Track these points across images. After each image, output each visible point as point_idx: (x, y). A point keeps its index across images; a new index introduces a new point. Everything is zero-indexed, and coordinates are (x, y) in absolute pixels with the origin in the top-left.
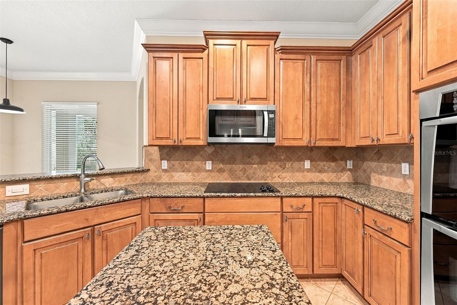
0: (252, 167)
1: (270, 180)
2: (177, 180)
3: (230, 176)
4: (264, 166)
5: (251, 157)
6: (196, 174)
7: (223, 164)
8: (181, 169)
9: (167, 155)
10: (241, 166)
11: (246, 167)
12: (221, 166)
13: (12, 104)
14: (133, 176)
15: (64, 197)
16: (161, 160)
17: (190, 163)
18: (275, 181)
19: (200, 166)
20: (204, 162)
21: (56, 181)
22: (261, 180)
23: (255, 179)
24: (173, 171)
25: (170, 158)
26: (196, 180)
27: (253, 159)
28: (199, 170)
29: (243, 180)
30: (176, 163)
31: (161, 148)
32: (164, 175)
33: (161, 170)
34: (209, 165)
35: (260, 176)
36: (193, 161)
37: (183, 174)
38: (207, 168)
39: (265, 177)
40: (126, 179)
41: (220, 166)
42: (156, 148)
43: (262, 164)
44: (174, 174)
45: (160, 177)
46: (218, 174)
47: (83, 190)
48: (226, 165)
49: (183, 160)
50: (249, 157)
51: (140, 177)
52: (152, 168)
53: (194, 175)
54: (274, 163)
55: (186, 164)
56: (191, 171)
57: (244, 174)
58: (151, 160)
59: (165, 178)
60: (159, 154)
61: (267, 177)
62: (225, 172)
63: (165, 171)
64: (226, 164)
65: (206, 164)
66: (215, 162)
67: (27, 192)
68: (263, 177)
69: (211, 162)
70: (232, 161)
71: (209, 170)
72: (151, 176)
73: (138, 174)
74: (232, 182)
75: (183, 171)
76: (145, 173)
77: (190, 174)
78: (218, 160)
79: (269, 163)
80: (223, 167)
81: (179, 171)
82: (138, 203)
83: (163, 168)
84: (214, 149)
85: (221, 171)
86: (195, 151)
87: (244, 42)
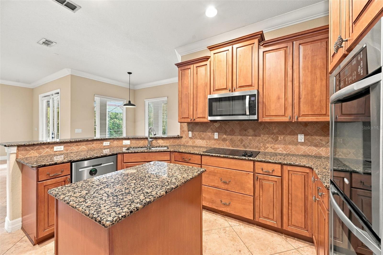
0: (248, 138)
1: (263, 149)
2: (197, 144)
3: (230, 144)
4: (258, 138)
5: (247, 131)
6: (208, 141)
7: (226, 135)
8: (200, 137)
9: (192, 128)
10: (239, 137)
11: (244, 138)
12: (225, 136)
14: (174, 140)
15: (141, 148)
16: (188, 131)
17: (205, 133)
18: (268, 150)
19: (211, 136)
20: (213, 133)
21: (139, 140)
22: (255, 149)
23: (251, 148)
24: (194, 139)
25: (193, 130)
26: (208, 145)
27: (248, 132)
28: (210, 139)
29: (241, 148)
30: (196, 133)
31: (189, 123)
32: (190, 141)
33: (188, 138)
34: (216, 136)
35: (254, 146)
36: (206, 132)
37: (200, 140)
38: (215, 138)
39: (258, 146)
40: (170, 142)
41: (224, 136)
42: (186, 124)
43: (256, 136)
44: (195, 140)
45: (188, 142)
46: (222, 142)
47: (149, 146)
48: (228, 136)
49: (201, 132)
50: (245, 131)
51: (178, 141)
52: (184, 136)
53: (207, 142)
54: (267, 135)
55: (202, 134)
56: (205, 139)
57: (241, 143)
58: (183, 131)
59: (190, 143)
60: (187, 127)
61: (261, 147)
62: (228, 141)
63: (191, 138)
64: (228, 135)
65: (214, 135)
66: (220, 134)
67: (129, 144)
68: (257, 147)
69: (217, 133)
70: (232, 133)
71: (216, 139)
72: (183, 140)
73: (176, 139)
74: (232, 148)
75: (201, 139)
76: (180, 139)
77: (205, 141)
78: (222, 132)
79: (262, 135)
80: (225, 137)
81: (199, 139)
82: (168, 154)
83: (189, 136)
84: (220, 124)
85: (224, 140)
86: (208, 125)
87: (235, 46)
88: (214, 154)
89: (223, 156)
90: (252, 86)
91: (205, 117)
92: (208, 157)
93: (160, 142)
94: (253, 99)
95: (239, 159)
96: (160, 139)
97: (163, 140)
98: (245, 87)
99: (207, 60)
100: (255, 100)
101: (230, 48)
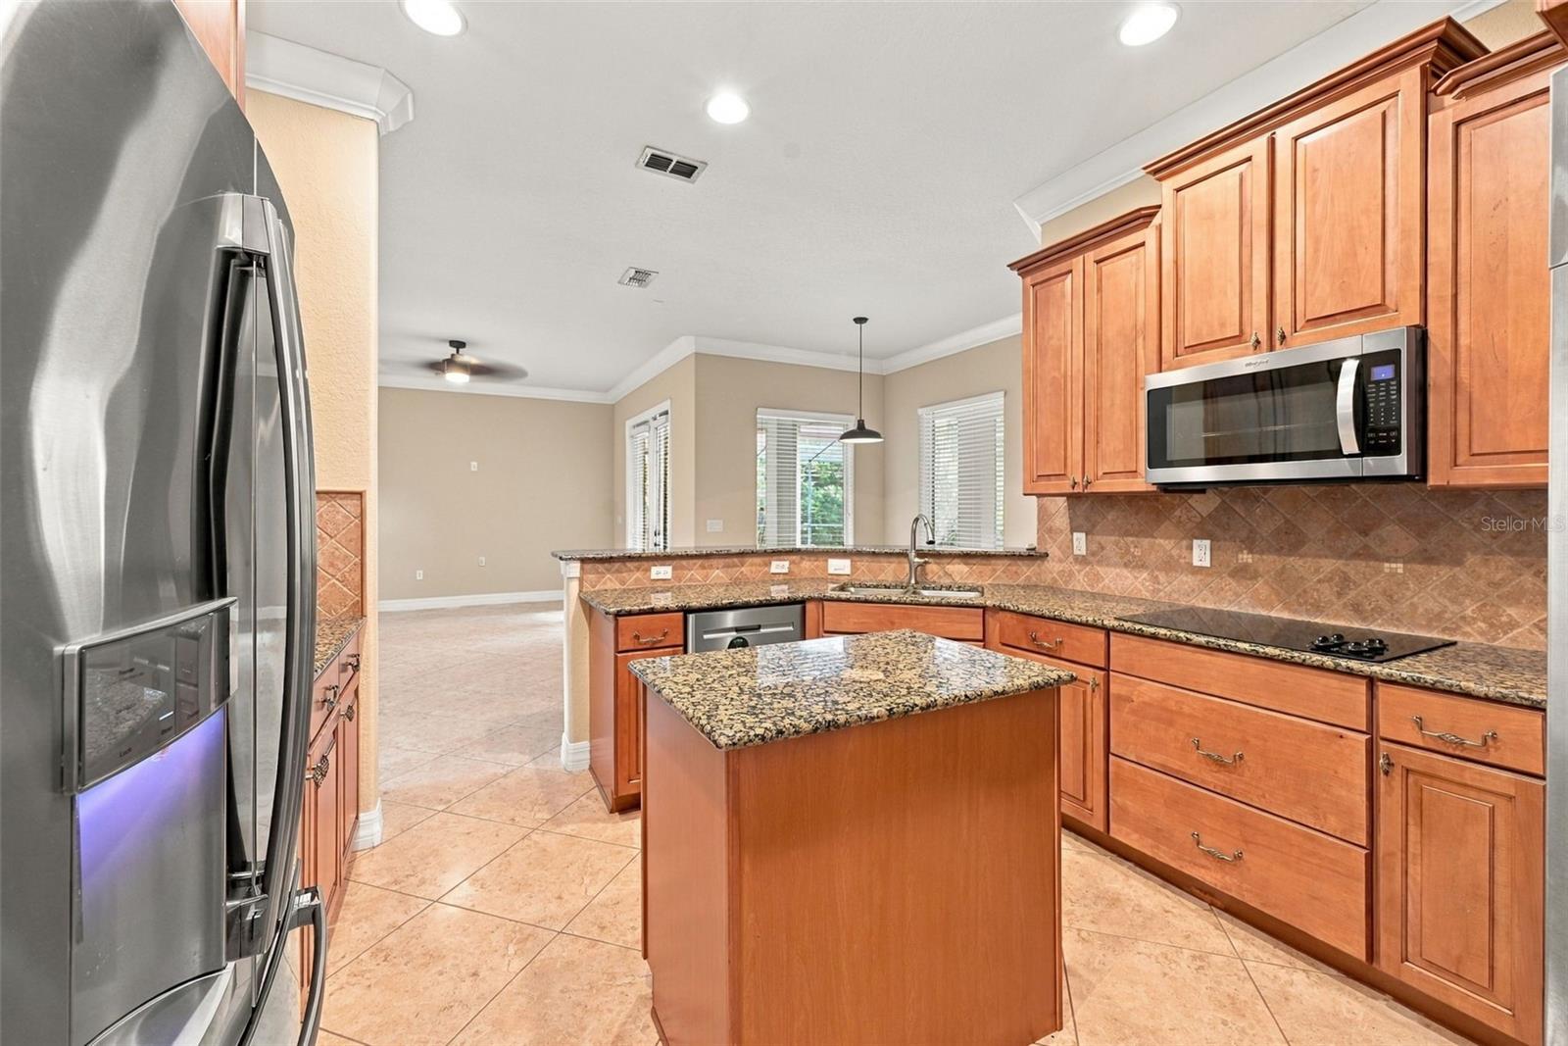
0: (1379, 571)
1: (1482, 633)
2: (1109, 588)
3: (1278, 594)
4: (1445, 572)
5: (1372, 534)
6: (1162, 577)
7: (1251, 551)
8: (1121, 558)
9: (1087, 519)
10: (1329, 565)
11: (1355, 568)
12: (1246, 557)
13: (868, 427)
14: (1009, 565)
15: (886, 587)
16: (1073, 531)
17: (1146, 542)
18: (1514, 640)
19: (1175, 552)
20: (1184, 543)
21: (882, 559)
22: (1429, 627)
23: (1398, 621)
24: (1099, 563)
25: (1094, 526)
26: (1162, 594)
27: (1383, 541)
28: (1170, 565)
29: (1337, 616)
30: (1109, 540)
31: (1073, 498)
32: (1079, 572)
33: (1071, 559)
34: (1201, 553)
35: (1421, 610)
36: (1153, 537)
37: (1125, 572)
38: (1196, 563)
39: (1447, 616)
40: (995, 571)
41: (1240, 556)
42: (1062, 502)
43: (1429, 559)
44: (1101, 570)
45: (1071, 574)
46: (1234, 584)
47: (913, 581)
48: (1265, 557)
49: (1127, 534)
50: (1365, 534)
51: (1027, 571)
52: (1053, 550)
53: (1156, 580)
54: (1508, 560)
55: (1132, 546)
56: (1147, 568)
57: (1339, 595)
58: (1050, 530)
59: (1081, 581)
60: (1067, 515)
61: (1463, 618)
62: (1261, 581)
63: (1082, 560)
64: (1262, 552)
65: (1192, 549)
66: (1222, 543)
67: (848, 571)
68: (1439, 616)
69: (1207, 543)
70: (1290, 541)
71: (1201, 568)
72: (1052, 567)
73: (1020, 563)
74: (1286, 615)
75: (1126, 565)
76: (1039, 562)
77: (1145, 575)
78: (1233, 539)
79: (1471, 559)
80: (1250, 561)
81: (1116, 565)
82: (977, 615)
83: (1076, 552)
84: (1218, 501)
85: (1241, 573)
86: (1160, 507)
87: (1284, 134)
88: (1163, 631)
89: (1208, 642)
90: (1385, 312)
91: (1136, 472)
92: (1134, 642)
93: (958, 569)
94: (1382, 373)
95: (1284, 661)
96: (956, 560)
97: (966, 564)
98: (1340, 321)
99: (1146, 224)
100: (1392, 380)
101: (1257, 146)
